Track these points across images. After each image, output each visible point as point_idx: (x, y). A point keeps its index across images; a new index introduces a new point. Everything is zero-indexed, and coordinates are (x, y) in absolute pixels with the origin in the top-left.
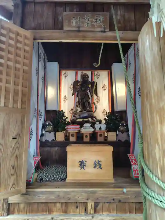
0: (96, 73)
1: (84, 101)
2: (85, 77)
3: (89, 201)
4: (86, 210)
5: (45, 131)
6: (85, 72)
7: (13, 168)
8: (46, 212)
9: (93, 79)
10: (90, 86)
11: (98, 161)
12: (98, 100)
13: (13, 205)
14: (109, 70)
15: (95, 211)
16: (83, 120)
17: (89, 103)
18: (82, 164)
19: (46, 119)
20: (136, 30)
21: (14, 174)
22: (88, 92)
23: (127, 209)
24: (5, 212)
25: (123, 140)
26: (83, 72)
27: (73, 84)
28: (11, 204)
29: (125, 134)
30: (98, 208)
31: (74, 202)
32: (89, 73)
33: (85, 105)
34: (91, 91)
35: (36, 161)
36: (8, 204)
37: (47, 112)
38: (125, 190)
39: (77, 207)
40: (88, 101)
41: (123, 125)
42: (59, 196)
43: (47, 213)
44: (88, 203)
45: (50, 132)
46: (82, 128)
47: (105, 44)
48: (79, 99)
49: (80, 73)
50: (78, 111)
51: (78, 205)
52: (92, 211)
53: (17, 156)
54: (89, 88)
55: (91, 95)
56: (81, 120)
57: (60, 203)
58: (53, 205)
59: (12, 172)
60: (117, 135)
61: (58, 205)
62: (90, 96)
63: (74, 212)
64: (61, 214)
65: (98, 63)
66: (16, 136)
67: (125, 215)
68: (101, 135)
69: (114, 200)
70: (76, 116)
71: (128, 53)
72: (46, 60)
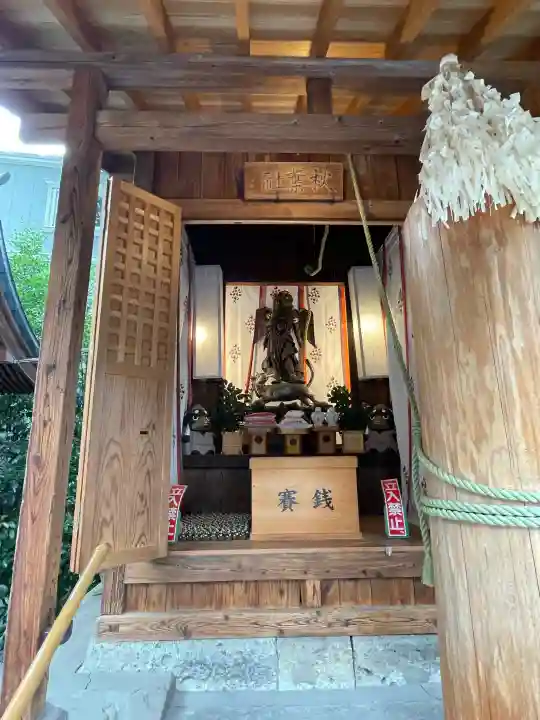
0: (310, 288)
1: (284, 357)
2: (282, 299)
3: (310, 576)
4: (301, 601)
5: (191, 430)
6: (282, 288)
7: (142, 497)
8: (211, 604)
9: (303, 305)
10: (296, 320)
11: (324, 490)
12: (318, 356)
13: (134, 588)
14: (342, 283)
15: (324, 601)
16: (282, 405)
17: (295, 363)
18: (287, 500)
19: (191, 401)
20: (400, 198)
21: (143, 512)
22: (292, 334)
23: (396, 593)
24: (118, 604)
25: (381, 449)
26: (279, 287)
27: (254, 317)
28: (129, 588)
29: (386, 435)
30: (330, 593)
31: (275, 581)
32: (292, 290)
33: (286, 367)
34: (299, 335)
35: (178, 494)
36: (123, 587)
37: (195, 383)
38: (390, 550)
39: (282, 592)
40: (292, 357)
41: (379, 412)
42: (240, 566)
43: (214, 606)
44: (307, 583)
45: (203, 431)
46: (283, 422)
47: (331, 227)
48: (269, 353)
49: (270, 289)
50: (268, 383)
51: (285, 586)
52: (317, 601)
53: (148, 473)
54: (294, 325)
55: (300, 344)
56: (277, 404)
57: (244, 583)
58: (226, 588)
59: (139, 506)
60: (366, 438)
61: (239, 588)
62: (297, 346)
63: (274, 603)
64: (246, 608)
65: (316, 268)
66: (148, 427)
67: (391, 607)
68: (327, 439)
69: (364, 572)
70: (263, 394)
71: (386, 245)
72: (193, 260)
